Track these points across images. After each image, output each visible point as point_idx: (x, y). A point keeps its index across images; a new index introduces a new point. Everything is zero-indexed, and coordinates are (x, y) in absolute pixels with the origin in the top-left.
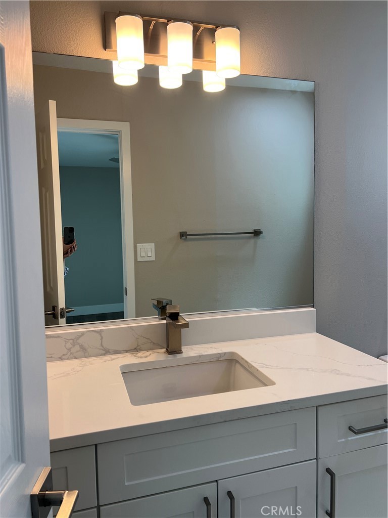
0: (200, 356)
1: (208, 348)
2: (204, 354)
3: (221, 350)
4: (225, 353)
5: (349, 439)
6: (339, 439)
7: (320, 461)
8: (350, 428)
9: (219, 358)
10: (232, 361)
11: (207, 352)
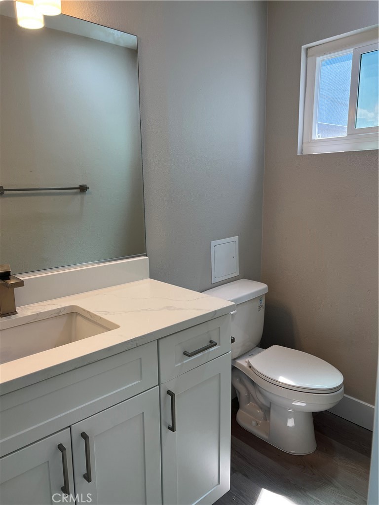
0: (38, 314)
1: (45, 305)
2: (42, 311)
3: (60, 306)
4: (64, 308)
5: (184, 362)
6: (177, 364)
7: (161, 385)
8: (184, 353)
9: (58, 313)
10: (73, 314)
11: (45, 309)
